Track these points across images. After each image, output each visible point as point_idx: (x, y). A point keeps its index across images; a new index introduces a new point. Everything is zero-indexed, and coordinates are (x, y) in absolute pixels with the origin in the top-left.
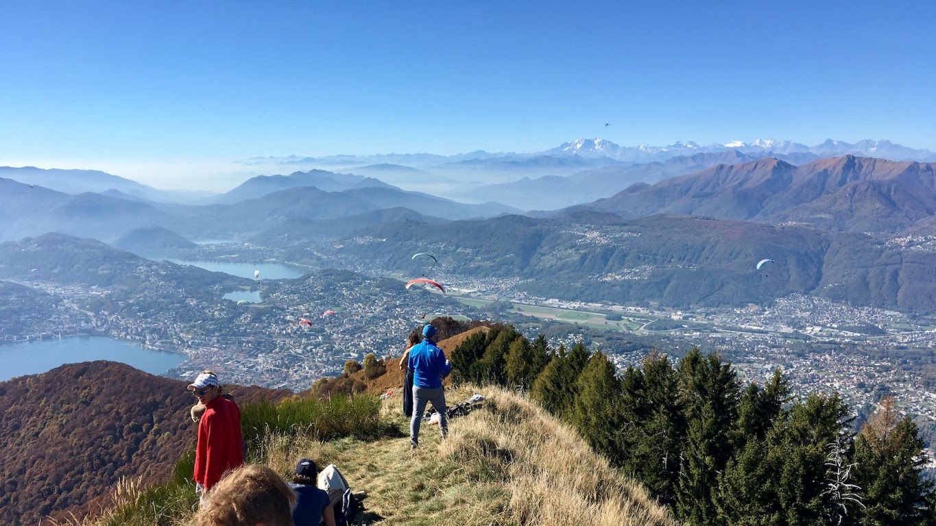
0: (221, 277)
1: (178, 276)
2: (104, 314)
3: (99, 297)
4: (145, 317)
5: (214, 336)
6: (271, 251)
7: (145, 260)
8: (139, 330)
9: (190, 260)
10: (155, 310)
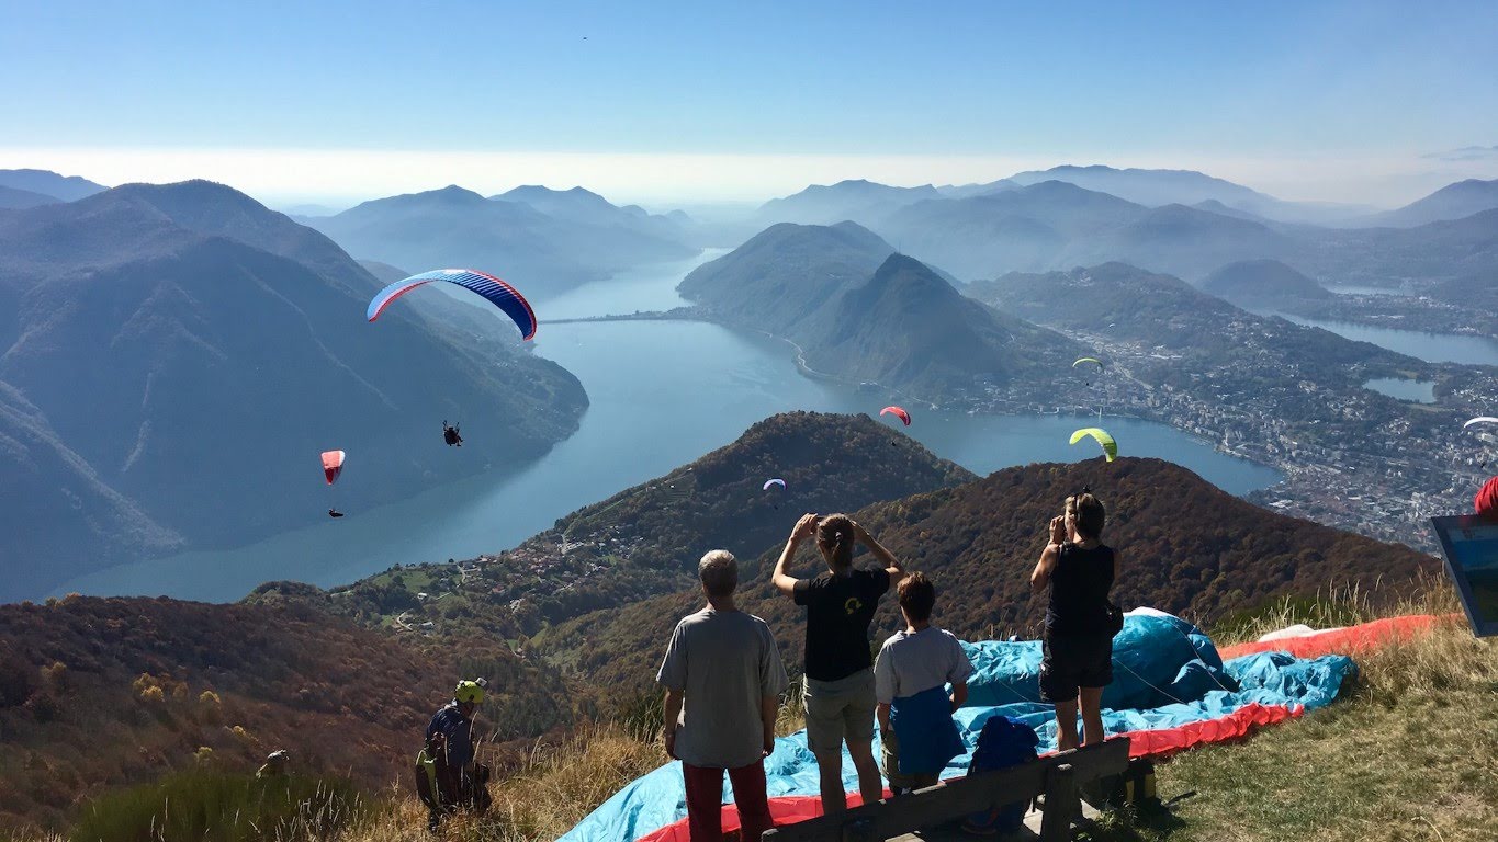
0: (1367, 352)
1: (1291, 342)
2: (1167, 391)
3: (1164, 364)
4: (1228, 402)
5: (1337, 449)
6: (1470, 314)
7: (1242, 312)
8: (1216, 421)
9: (1316, 317)
10: (1246, 394)
